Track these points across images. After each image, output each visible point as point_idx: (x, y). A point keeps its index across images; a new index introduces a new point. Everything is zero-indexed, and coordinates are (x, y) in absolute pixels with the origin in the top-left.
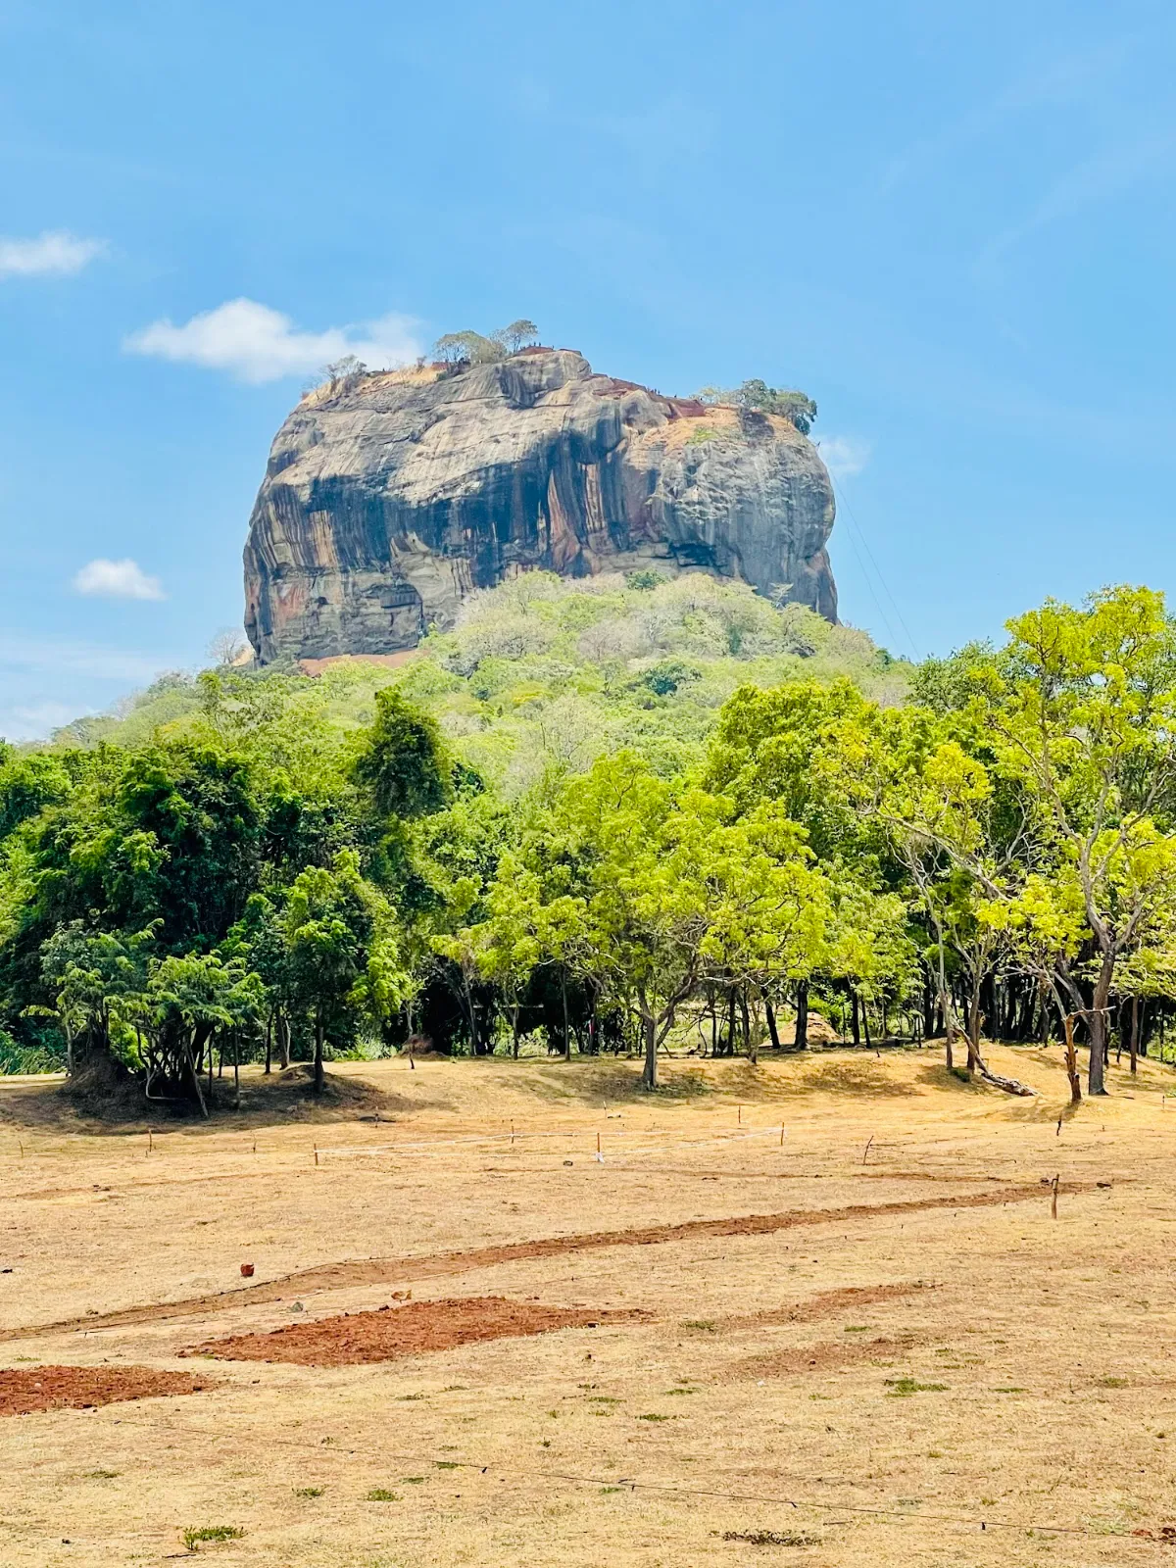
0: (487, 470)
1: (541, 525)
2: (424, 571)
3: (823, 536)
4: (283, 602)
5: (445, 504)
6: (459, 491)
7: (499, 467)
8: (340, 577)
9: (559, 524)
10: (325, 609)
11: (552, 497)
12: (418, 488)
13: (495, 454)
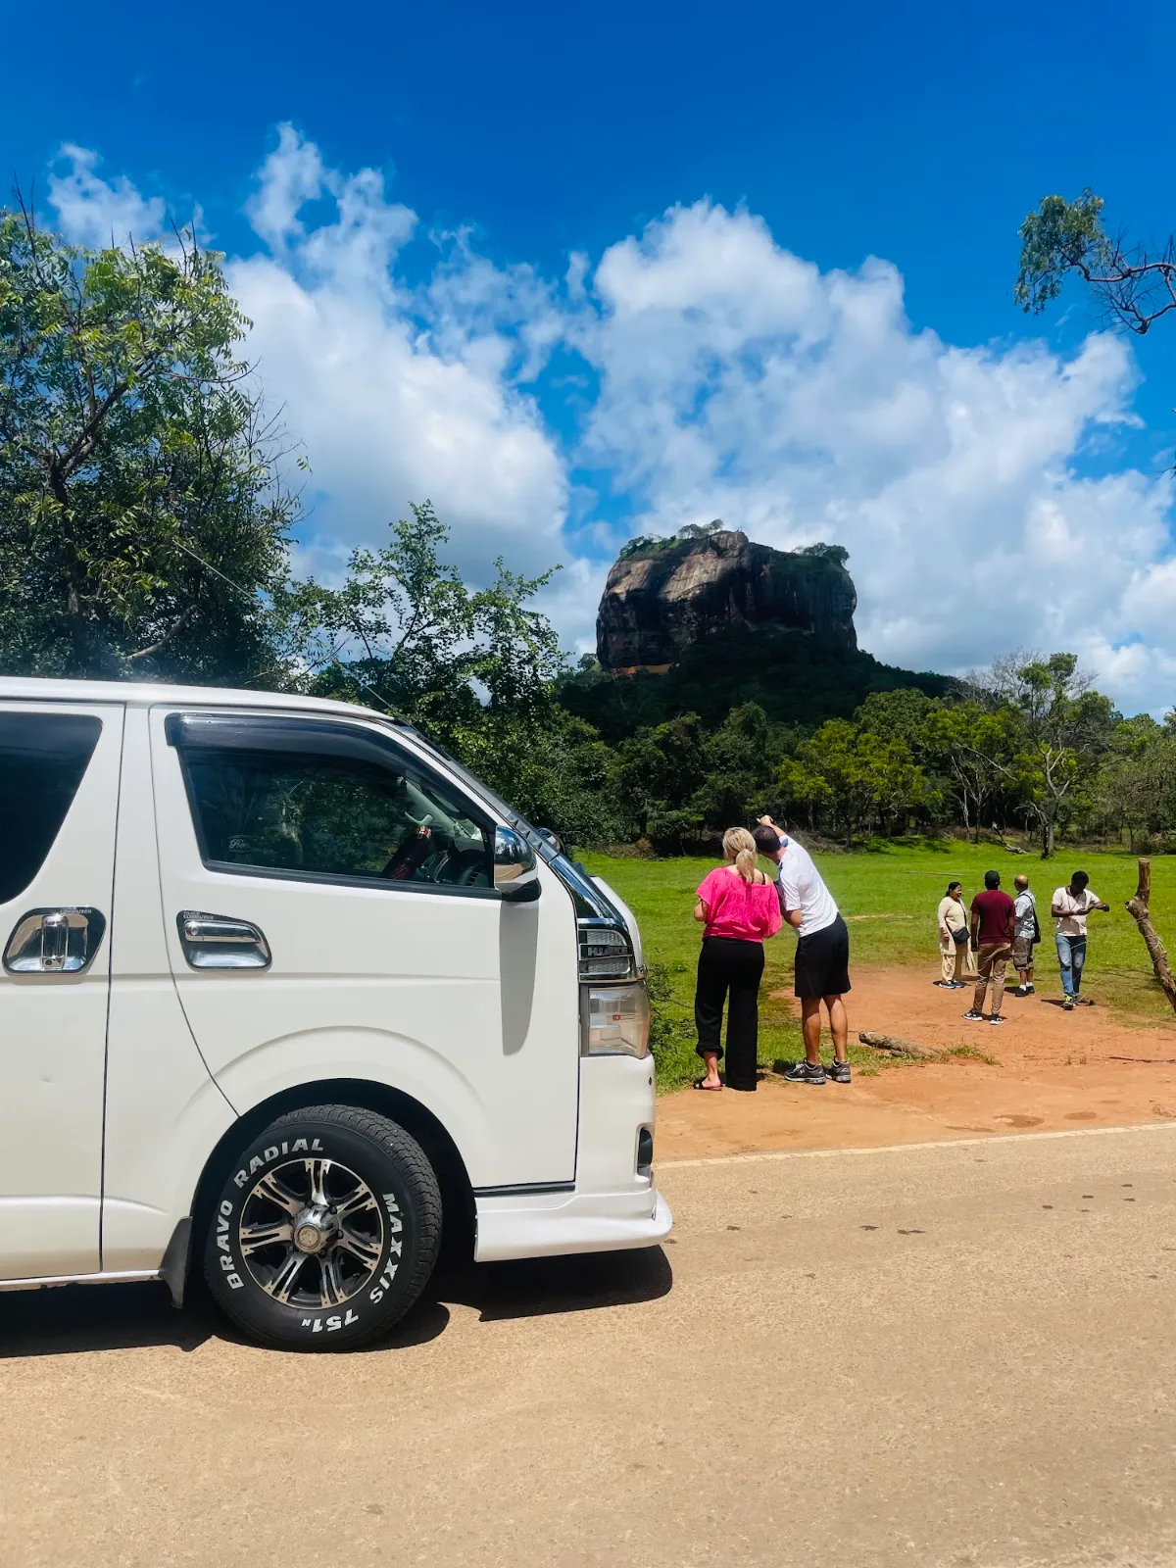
0: (703, 585)
1: (727, 609)
2: (675, 630)
3: (851, 613)
4: (613, 643)
5: (684, 600)
6: (690, 595)
7: (707, 584)
8: (638, 633)
9: (734, 610)
10: (632, 646)
11: (731, 597)
12: (672, 594)
13: (705, 578)
